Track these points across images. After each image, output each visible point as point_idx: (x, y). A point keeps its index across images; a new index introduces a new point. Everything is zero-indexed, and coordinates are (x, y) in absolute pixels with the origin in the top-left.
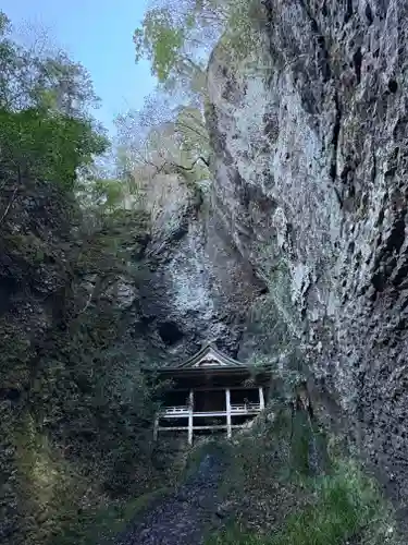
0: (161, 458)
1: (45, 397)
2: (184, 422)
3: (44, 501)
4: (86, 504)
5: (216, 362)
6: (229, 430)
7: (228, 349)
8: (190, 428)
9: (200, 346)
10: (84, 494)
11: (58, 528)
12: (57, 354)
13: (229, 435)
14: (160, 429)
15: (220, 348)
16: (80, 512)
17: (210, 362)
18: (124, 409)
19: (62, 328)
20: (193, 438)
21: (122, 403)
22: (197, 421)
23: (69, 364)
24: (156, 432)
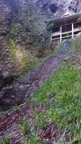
0: (53, 47)
1: (16, 34)
2: (59, 36)
3: (20, 60)
4: (32, 60)
5: (69, 15)
6: (73, 36)
7: (73, 9)
8: (61, 38)
9: (63, 10)
10: (31, 58)
11: (25, 66)
12: (17, 21)
13: (73, 38)
14: (52, 39)
15: (70, 10)
16: (30, 62)
17: (67, 15)
18: (42, 35)
19: (17, 12)
20: (62, 40)
21: (41, 34)
22: (63, 36)
23: (22, 24)
24: (51, 40)
